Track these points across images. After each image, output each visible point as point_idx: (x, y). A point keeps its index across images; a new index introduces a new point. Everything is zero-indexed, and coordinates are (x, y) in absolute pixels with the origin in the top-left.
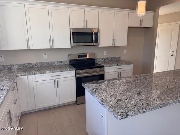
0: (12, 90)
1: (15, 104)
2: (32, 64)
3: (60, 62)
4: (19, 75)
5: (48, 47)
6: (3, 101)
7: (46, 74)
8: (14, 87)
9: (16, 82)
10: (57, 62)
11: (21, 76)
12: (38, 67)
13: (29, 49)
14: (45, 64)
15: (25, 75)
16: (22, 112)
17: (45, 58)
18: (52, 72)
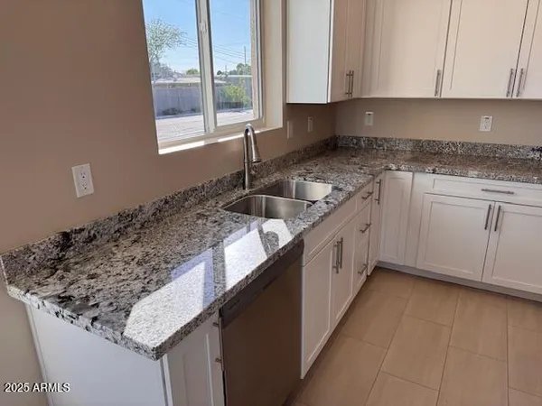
0: (363, 198)
1: (363, 232)
2: (440, 142)
3: (533, 150)
4: (394, 168)
5: (501, 94)
6: (330, 213)
7: (468, 179)
8: (370, 194)
9: (380, 183)
10: (523, 147)
11: (398, 170)
12: (455, 155)
13: (438, 97)
14: (479, 151)
15: (409, 171)
16: (380, 262)
17: (485, 130)
18: (488, 177)
